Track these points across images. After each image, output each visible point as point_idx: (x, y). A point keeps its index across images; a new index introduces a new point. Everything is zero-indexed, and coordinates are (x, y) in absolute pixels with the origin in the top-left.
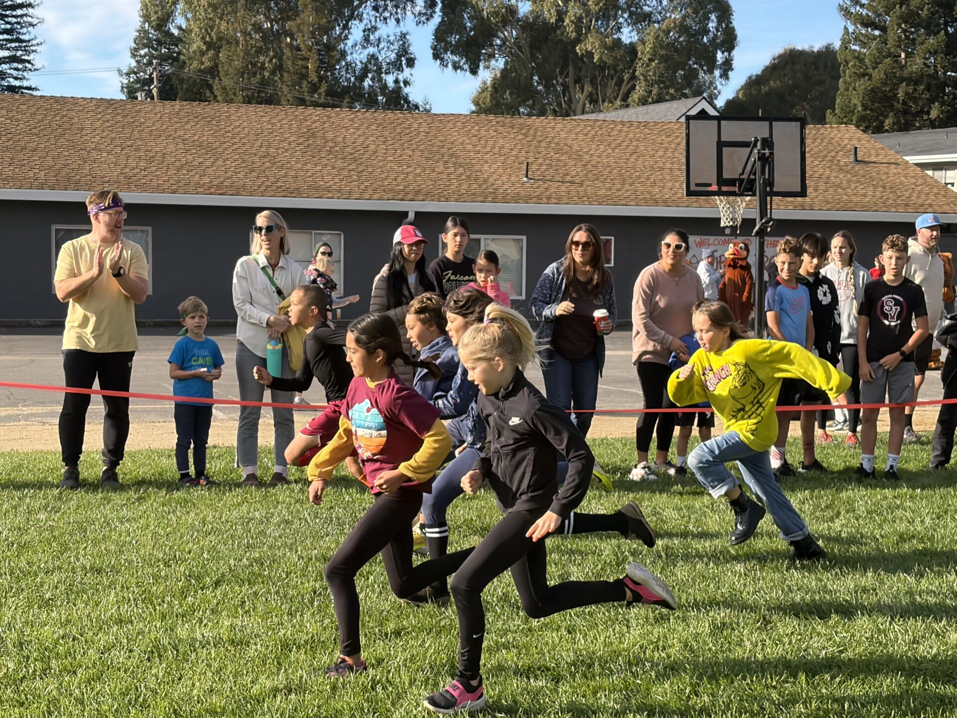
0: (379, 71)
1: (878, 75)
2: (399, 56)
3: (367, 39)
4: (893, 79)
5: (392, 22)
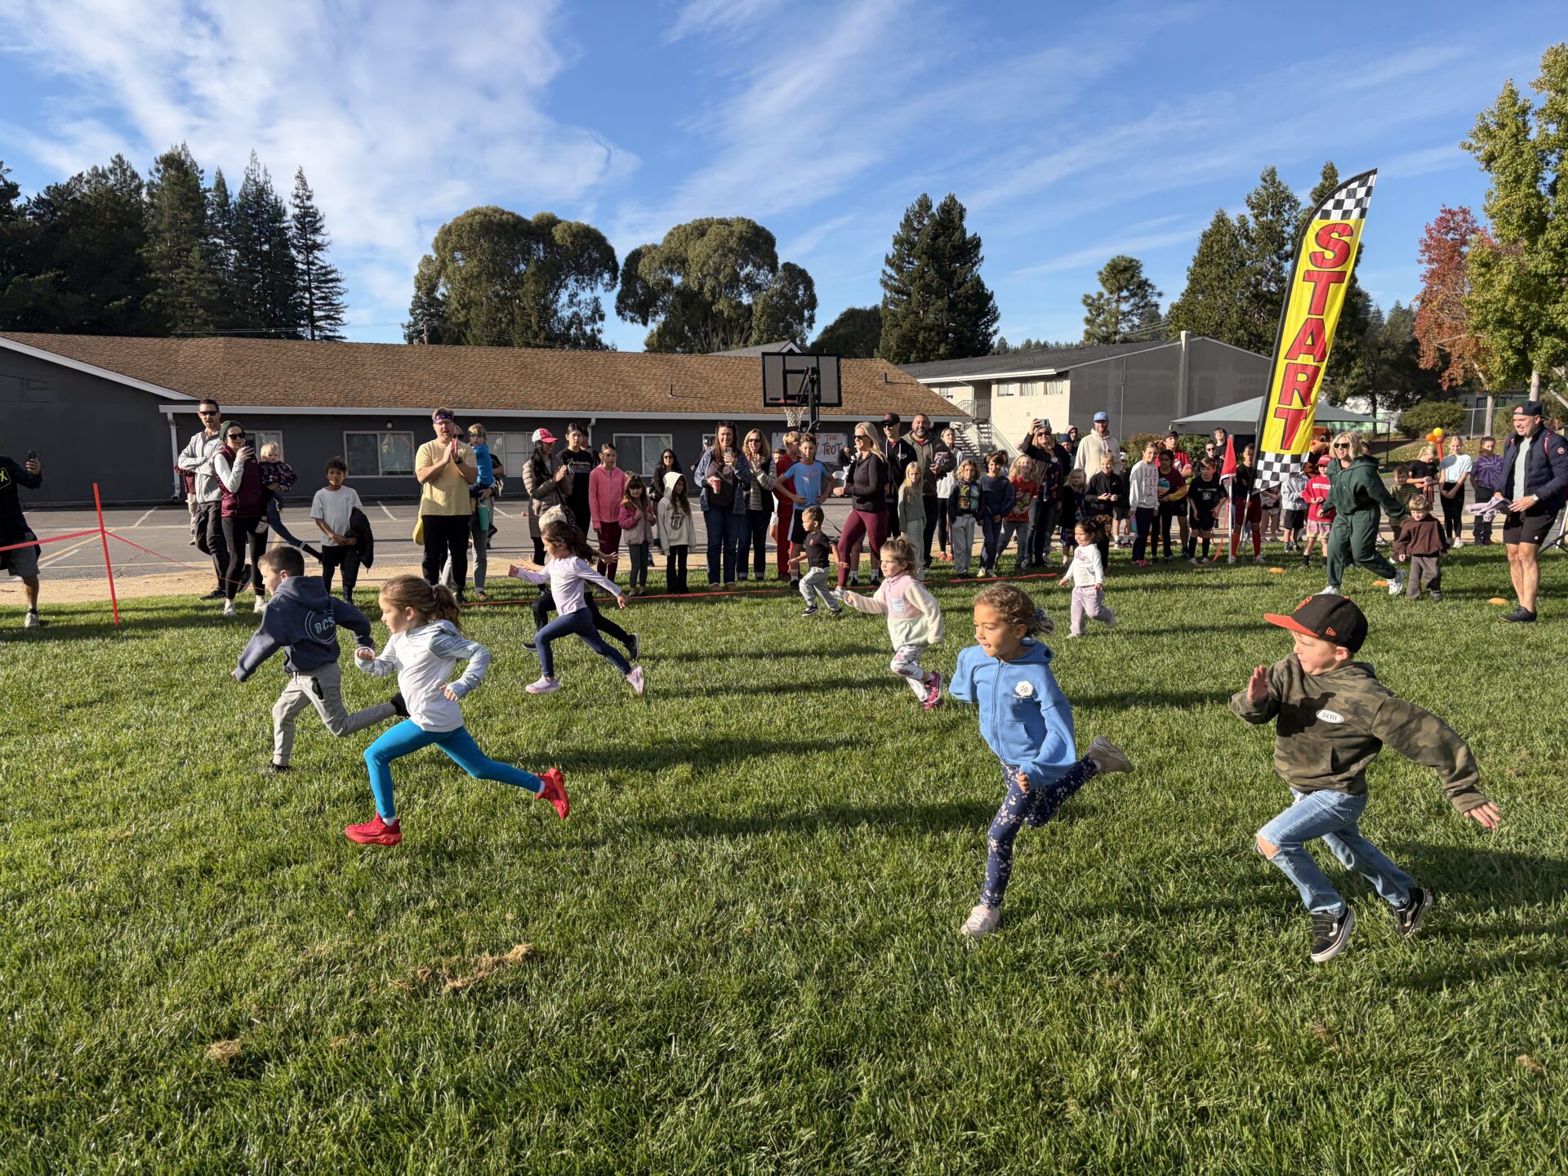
0: (580, 323)
1: (906, 325)
2: (594, 313)
3: (571, 301)
4: (916, 329)
5: (588, 290)
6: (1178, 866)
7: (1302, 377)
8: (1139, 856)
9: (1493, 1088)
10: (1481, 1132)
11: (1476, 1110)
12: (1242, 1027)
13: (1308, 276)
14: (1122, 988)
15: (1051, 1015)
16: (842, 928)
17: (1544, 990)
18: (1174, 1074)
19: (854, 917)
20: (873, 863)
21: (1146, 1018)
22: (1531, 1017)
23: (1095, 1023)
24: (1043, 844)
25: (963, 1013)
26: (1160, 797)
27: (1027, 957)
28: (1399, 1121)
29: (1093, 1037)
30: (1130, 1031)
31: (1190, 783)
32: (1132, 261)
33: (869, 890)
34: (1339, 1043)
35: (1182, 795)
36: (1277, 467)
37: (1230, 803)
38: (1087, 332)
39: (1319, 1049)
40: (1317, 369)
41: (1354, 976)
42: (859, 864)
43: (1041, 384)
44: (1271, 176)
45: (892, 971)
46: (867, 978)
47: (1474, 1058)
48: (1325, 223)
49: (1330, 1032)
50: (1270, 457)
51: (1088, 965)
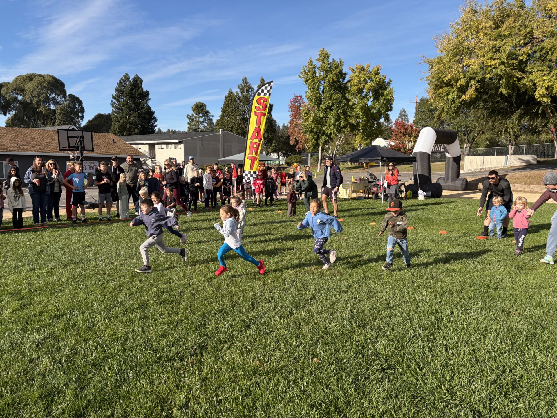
1: (122, 121)
4: (126, 122)
6: (216, 314)
7: (255, 146)
8: (202, 312)
9: (307, 371)
10: (304, 386)
11: (302, 379)
12: (234, 367)
13: (255, 114)
14: (195, 362)
15: (169, 378)
16: (87, 361)
17: (321, 336)
18: (211, 390)
19: (92, 355)
20: (102, 331)
21: (203, 371)
22: (317, 345)
23: (185, 377)
24: (169, 313)
25: (135, 384)
26: (210, 290)
27: (161, 358)
28: (280, 389)
29: (184, 382)
30: (197, 377)
31: (221, 284)
32: (203, 104)
33: (99, 343)
34: (263, 366)
35: (218, 288)
36: (249, 175)
37: (234, 289)
38: (189, 128)
39: (257, 370)
40: (259, 144)
41: (268, 342)
42: (96, 333)
43: (173, 145)
44: (245, 80)
45: (107, 374)
46: (96, 379)
47: (302, 363)
48: (259, 97)
49: (261, 363)
50: (247, 172)
51: (183, 356)
